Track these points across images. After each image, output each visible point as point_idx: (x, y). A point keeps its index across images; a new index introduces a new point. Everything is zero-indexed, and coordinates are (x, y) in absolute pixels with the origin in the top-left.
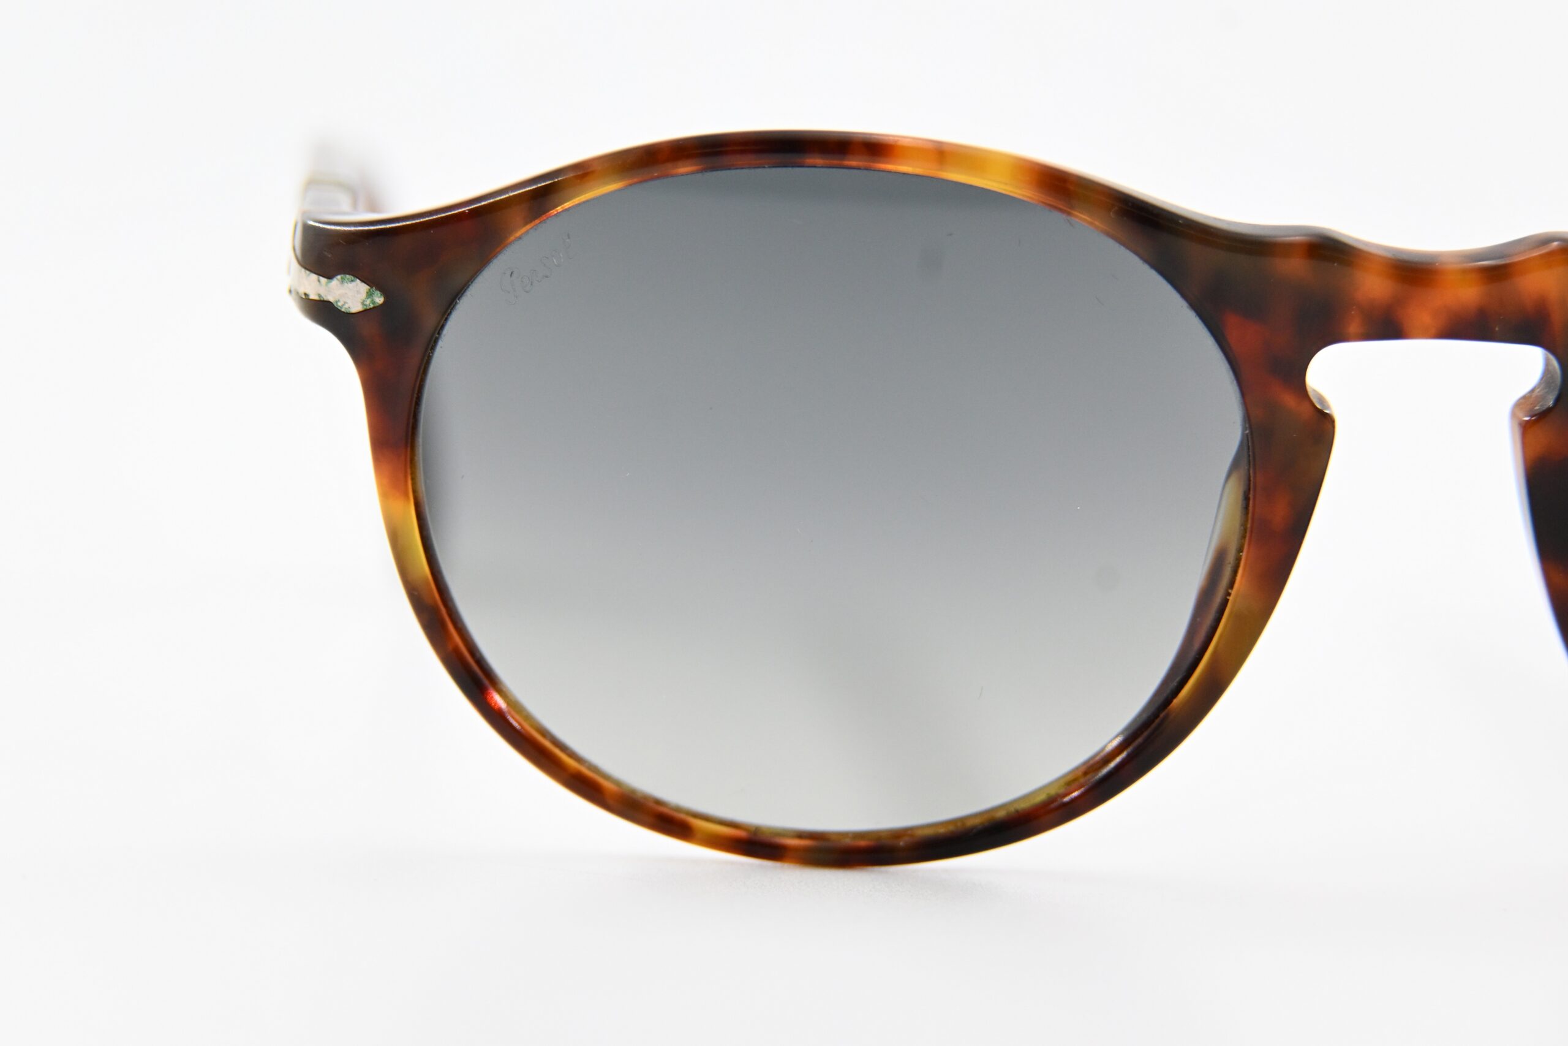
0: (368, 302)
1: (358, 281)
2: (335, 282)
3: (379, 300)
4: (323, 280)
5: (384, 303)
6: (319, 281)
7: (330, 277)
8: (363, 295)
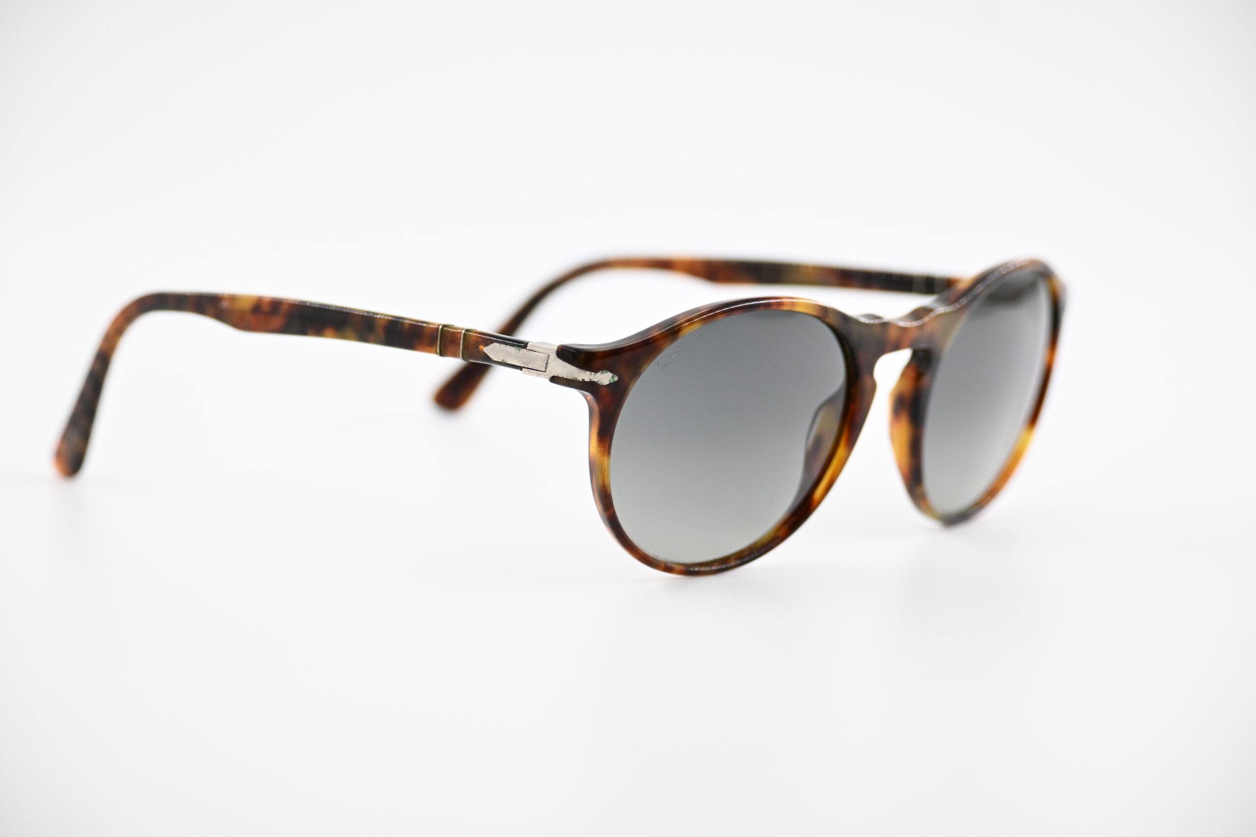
0: (612, 380)
1: (609, 372)
2: (599, 374)
3: (616, 379)
4: (593, 373)
5: (618, 380)
6: (591, 374)
7: (596, 372)
8: (611, 378)
